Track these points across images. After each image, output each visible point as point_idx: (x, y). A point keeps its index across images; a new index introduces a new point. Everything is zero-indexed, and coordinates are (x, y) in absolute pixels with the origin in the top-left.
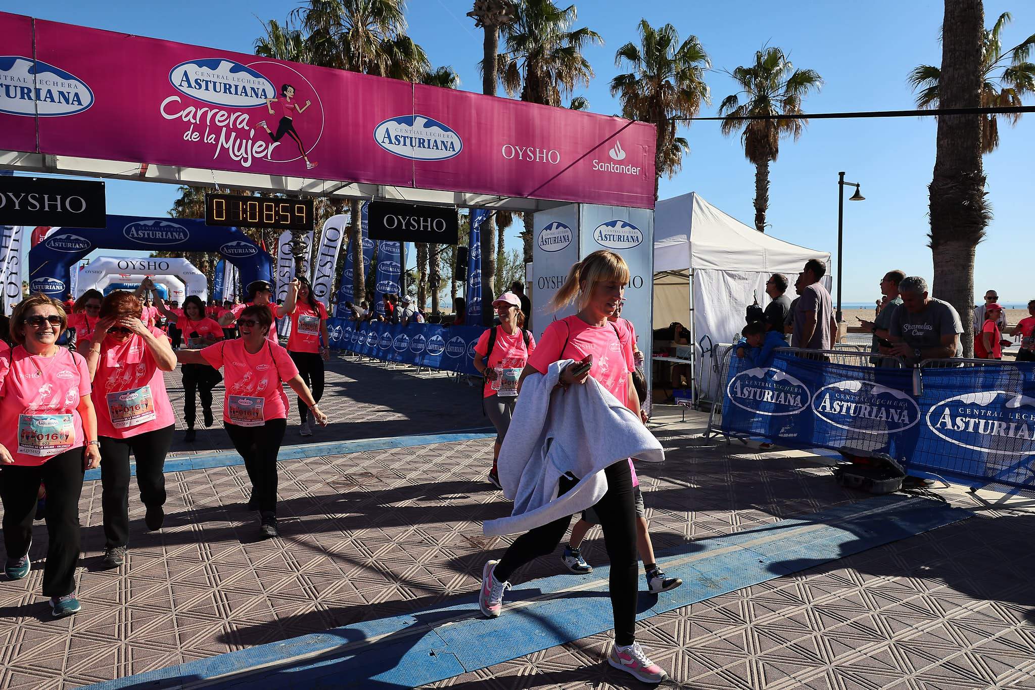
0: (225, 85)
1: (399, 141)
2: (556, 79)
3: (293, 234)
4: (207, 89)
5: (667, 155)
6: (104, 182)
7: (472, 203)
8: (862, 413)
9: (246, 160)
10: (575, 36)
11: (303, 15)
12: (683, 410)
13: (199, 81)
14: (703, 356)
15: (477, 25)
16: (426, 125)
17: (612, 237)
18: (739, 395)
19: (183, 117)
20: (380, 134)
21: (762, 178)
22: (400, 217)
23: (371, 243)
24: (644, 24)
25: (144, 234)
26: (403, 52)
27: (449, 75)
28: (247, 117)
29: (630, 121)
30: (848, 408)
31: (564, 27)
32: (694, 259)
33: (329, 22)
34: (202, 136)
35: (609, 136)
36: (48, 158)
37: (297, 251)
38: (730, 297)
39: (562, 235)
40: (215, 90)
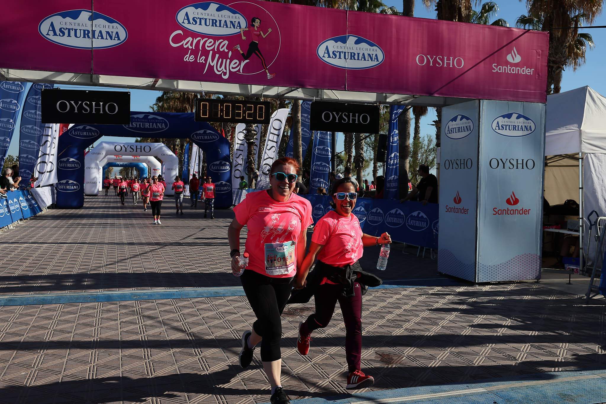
0: (213, 20)
1: (336, 56)
3: (246, 125)
5: (571, 49)
6: (130, 92)
7: (391, 100)
9: (225, 74)
12: (571, 273)
13: (195, 19)
14: (591, 229)
16: (357, 43)
17: (508, 127)
19: (184, 45)
20: (321, 51)
22: (334, 113)
23: (308, 133)
25: (137, 125)
28: (226, 42)
29: (525, 31)
32: (584, 145)
34: (196, 58)
35: (505, 44)
36: (94, 76)
37: (248, 137)
39: (465, 126)
40: (206, 24)
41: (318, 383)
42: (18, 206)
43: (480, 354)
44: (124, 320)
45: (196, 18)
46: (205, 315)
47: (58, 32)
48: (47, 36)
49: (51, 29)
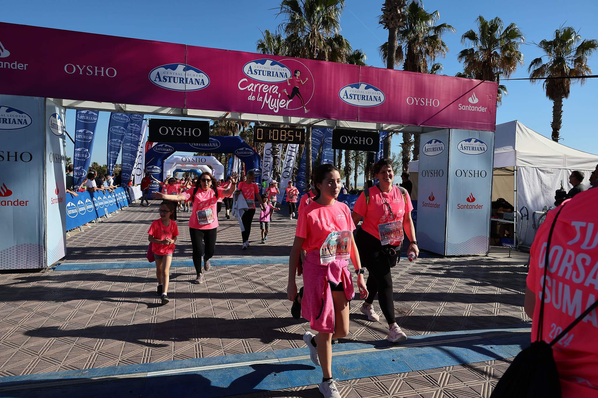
0: (268, 72)
1: (352, 97)
2: (425, 54)
3: (273, 144)
4: (259, 74)
6: (209, 121)
7: (386, 129)
9: (276, 109)
10: (437, 29)
11: (284, 27)
12: (510, 251)
14: (522, 219)
15: (384, 28)
16: (366, 88)
17: (468, 148)
19: (248, 89)
20: (342, 94)
21: (557, 109)
22: (349, 137)
24: (481, 18)
25: (199, 144)
26: (338, 44)
27: (361, 54)
28: (277, 87)
29: (481, 81)
31: (431, 23)
32: (518, 161)
33: (298, 30)
34: (256, 98)
35: (467, 91)
36: (185, 110)
37: (274, 153)
38: (542, 184)
39: (438, 147)
40: (263, 75)
41: (357, 330)
42: (121, 198)
43: (466, 309)
44: (208, 280)
45: (257, 70)
46: (264, 277)
47: (162, 79)
48: (155, 82)
49: (157, 77)
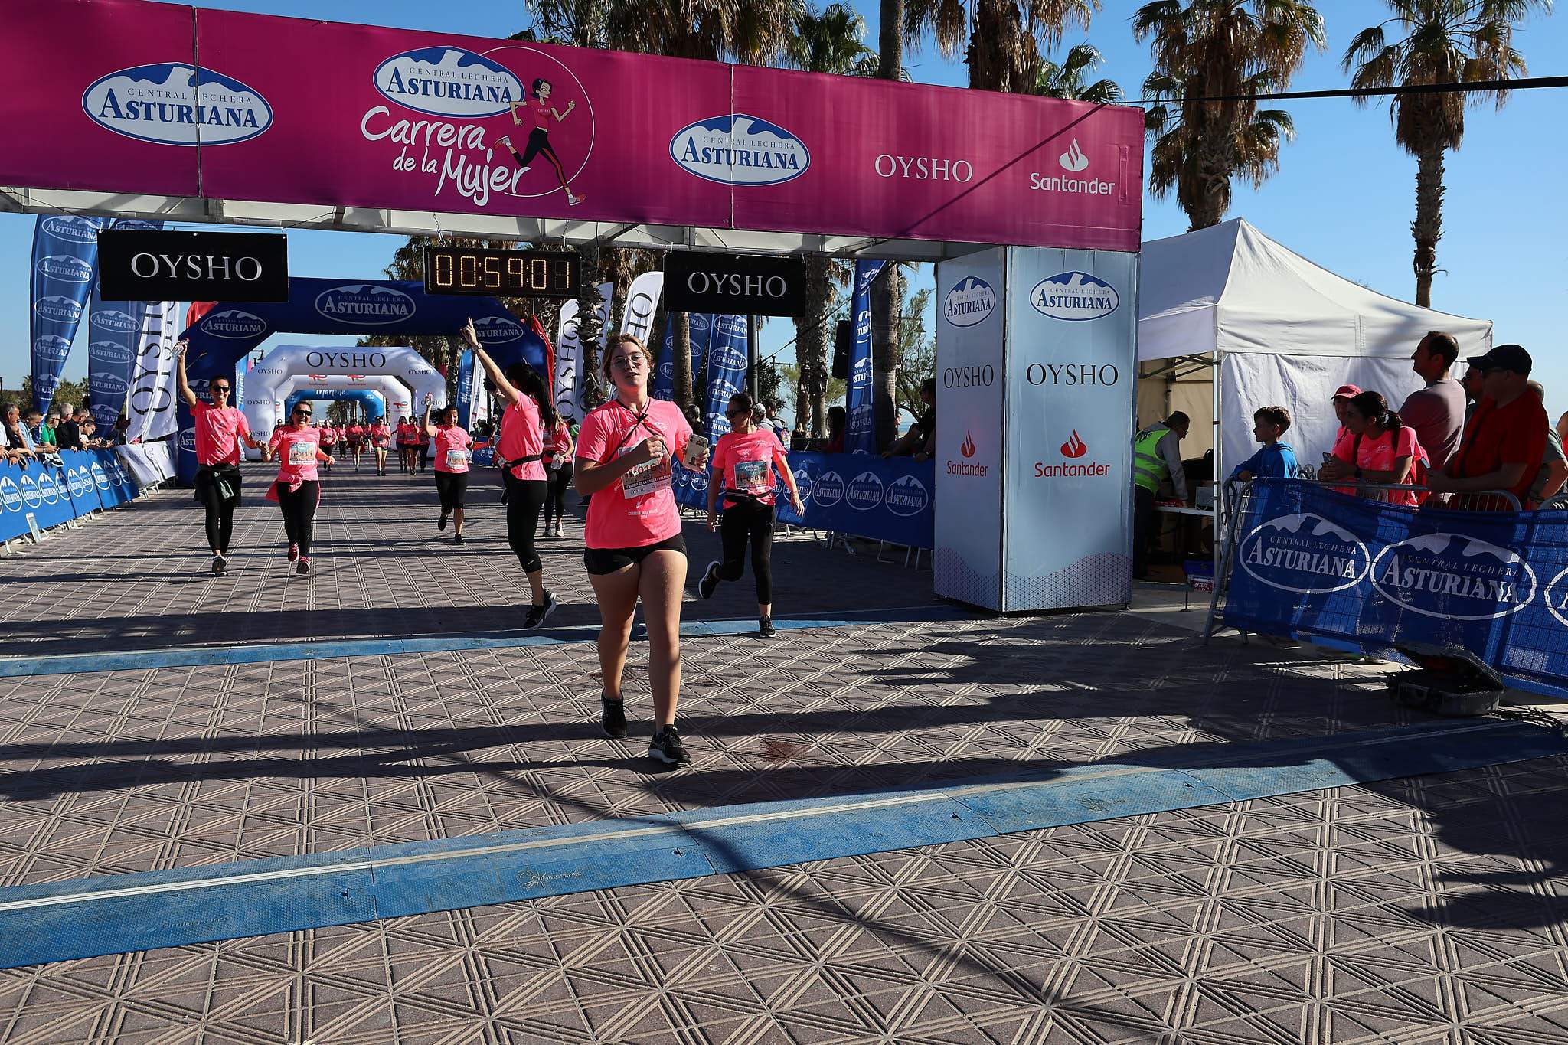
0: (451, 85)
1: (709, 158)
2: (1031, 19)
4: (426, 93)
5: (1249, 142)
6: (285, 235)
7: (835, 250)
8: (1447, 587)
9: (480, 196)
13: (414, 81)
16: (752, 130)
18: (1259, 561)
19: (392, 136)
20: (679, 148)
21: (1428, 182)
22: (714, 275)
25: (346, 307)
27: (847, 17)
28: (481, 130)
29: (1096, 106)
30: (1427, 579)
32: (1222, 336)
34: (418, 162)
35: (1055, 132)
36: (212, 202)
37: (584, 332)
38: (1295, 400)
39: (980, 299)
40: (437, 93)
43: (963, 737)
45: (417, 80)
48: (99, 118)
49: (109, 103)
